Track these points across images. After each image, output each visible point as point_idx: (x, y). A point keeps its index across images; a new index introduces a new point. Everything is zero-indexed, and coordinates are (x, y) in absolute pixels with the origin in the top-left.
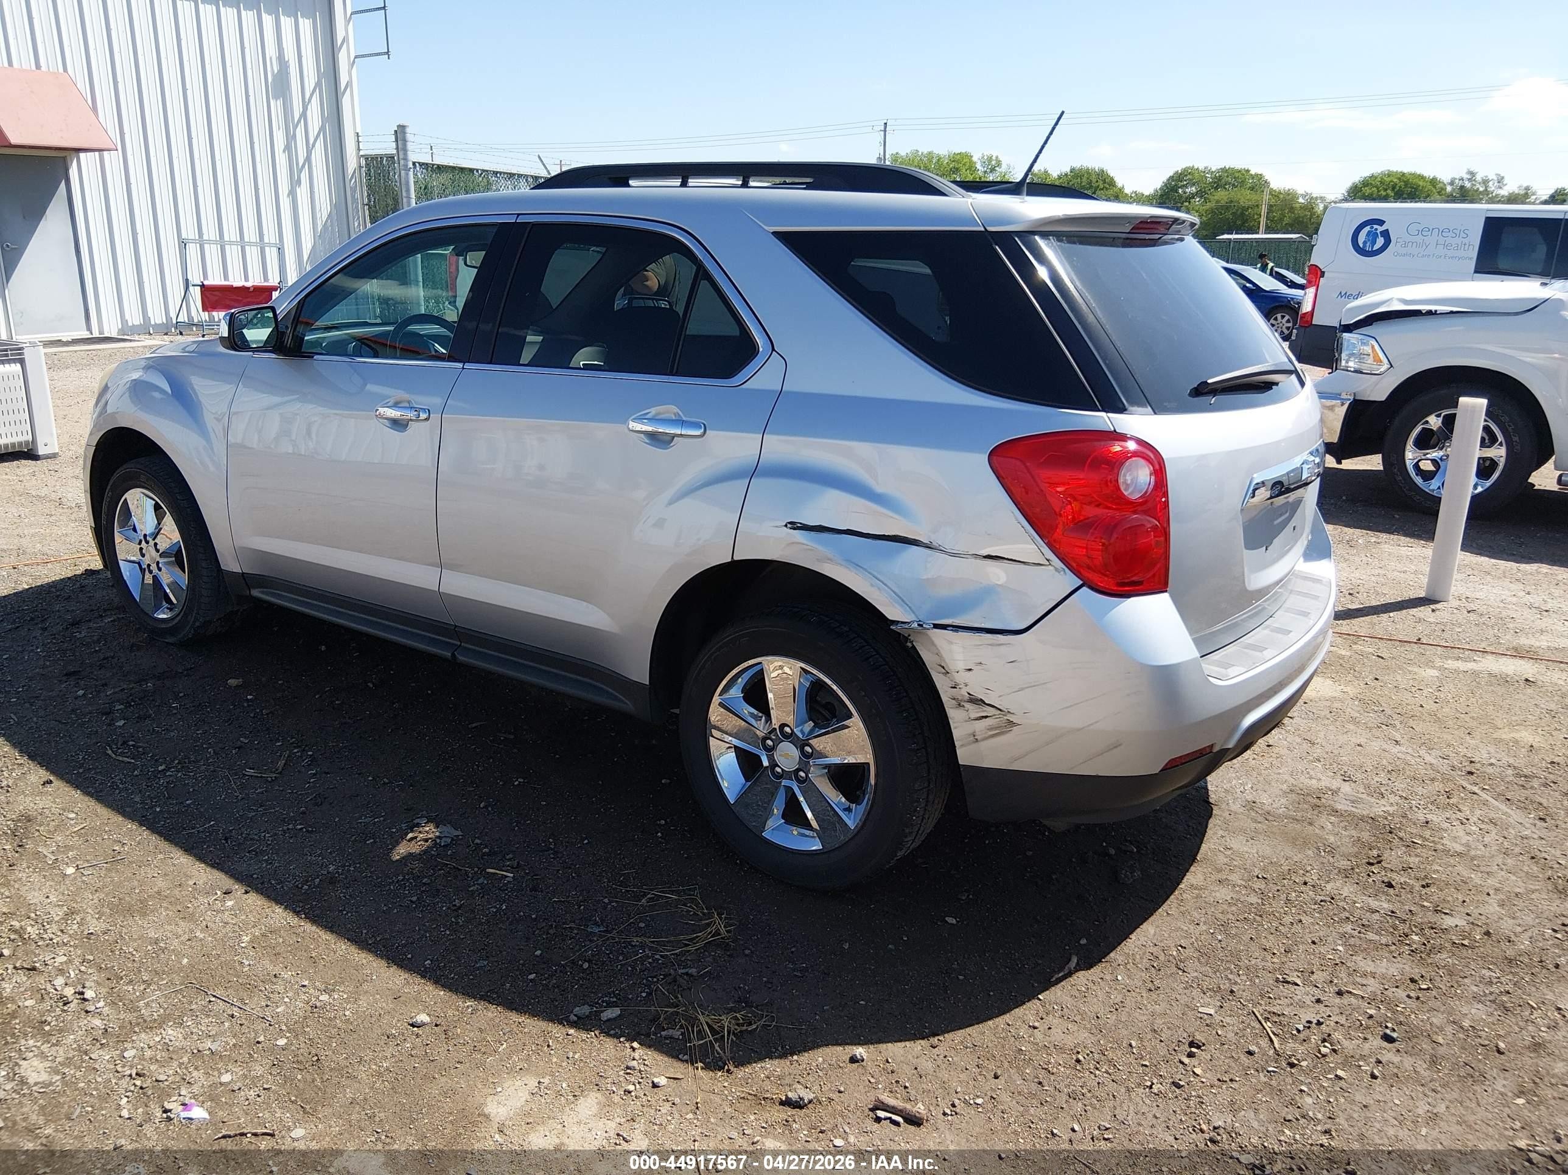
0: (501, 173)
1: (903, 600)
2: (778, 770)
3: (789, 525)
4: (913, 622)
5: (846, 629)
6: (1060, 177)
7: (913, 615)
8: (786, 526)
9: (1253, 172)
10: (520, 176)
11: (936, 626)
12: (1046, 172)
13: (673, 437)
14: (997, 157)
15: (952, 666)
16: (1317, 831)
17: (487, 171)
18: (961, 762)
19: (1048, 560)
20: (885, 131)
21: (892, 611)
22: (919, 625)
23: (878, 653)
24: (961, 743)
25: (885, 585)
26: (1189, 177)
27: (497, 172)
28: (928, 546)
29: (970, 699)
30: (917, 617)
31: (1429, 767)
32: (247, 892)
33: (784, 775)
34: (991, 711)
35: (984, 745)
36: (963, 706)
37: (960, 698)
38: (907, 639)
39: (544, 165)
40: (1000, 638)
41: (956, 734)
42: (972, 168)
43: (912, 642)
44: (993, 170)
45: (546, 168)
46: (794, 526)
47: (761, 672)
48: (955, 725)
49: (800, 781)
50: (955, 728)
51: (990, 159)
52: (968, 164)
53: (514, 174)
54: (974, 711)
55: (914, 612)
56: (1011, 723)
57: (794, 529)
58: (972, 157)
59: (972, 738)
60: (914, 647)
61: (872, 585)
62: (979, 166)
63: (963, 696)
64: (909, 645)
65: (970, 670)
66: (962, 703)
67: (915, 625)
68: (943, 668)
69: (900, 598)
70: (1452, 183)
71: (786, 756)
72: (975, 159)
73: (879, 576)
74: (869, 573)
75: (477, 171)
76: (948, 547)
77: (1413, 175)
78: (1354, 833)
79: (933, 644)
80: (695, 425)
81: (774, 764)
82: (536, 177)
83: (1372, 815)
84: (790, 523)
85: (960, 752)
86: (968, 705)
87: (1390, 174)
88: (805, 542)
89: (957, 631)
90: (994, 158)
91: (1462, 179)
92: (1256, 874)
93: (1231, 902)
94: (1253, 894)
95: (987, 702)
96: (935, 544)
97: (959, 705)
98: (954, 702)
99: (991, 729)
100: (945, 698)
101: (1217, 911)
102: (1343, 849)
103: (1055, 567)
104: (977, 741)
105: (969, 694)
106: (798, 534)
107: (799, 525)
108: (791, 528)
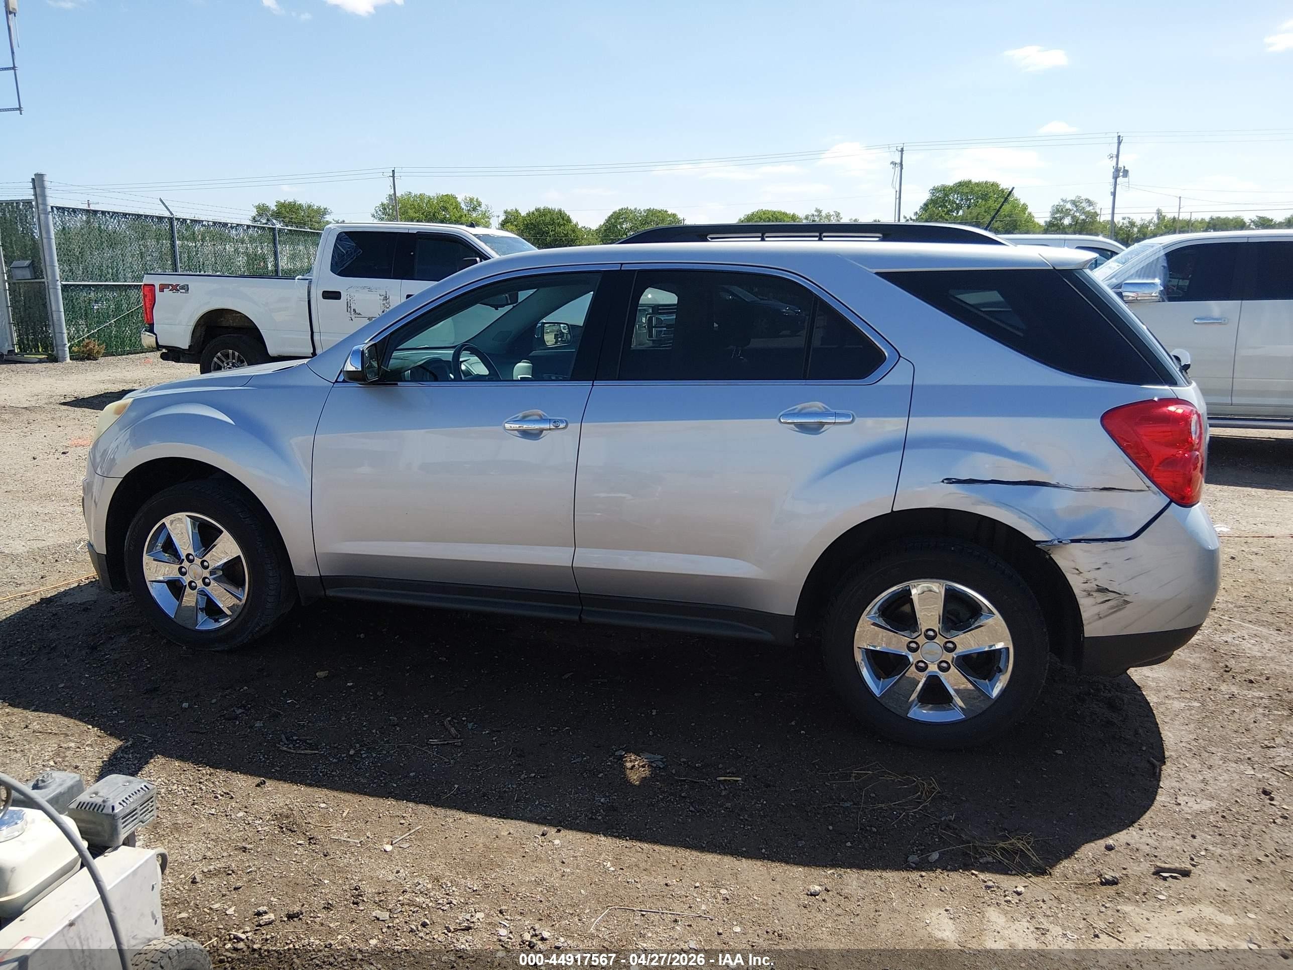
0: (129, 215)
1: (1043, 526)
2: (921, 664)
3: (945, 481)
4: (1054, 540)
6: (528, 215)
7: (1053, 536)
8: (943, 482)
9: (669, 213)
10: (146, 216)
11: (1074, 541)
12: (517, 211)
13: (822, 425)
14: (477, 199)
15: (1083, 568)
17: (117, 213)
18: (1086, 635)
19: (1148, 487)
20: (393, 176)
21: (1035, 534)
22: (1059, 542)
24: (1087, 622)
26: (623, 216)
27: (126, 214)
28: (1057, 486)
29: (1098, 589)
30: (1056, 536)
32: (559, 831)
33: (928, 667)
34: (1111, 596)
35: (1105, 621)
36: (1092, 595)
37: (1089, 590)
38: (1046, 553)
39: (166, 207)
40: (1119, 543)
41: (1085, 615)
42: (457, 206)
43: (1050, 555)
44: (474, 209)
45: (168, 210)
46: (950, 481)
47: (909, 592)
48: (1085, 609)
49: (942, 670)
50: (1084, 612)
51: (471, 200)
52: (454, 204)
53: (142, 215)
54: (1101, 597)
55: (1053, 533)
56: (1127, 602)
57: (951, 483)
58: (456, 198)
59: (1097, 617)
60: (1051, 559)
61: (1019, 517)
62: (463, 206)
63: (1091, 588)
64: (1047, 557)
65: (1099, 569)
66: (1091, 593)
67: (1056, 542)
68: (1077, 570)
69: (1041, 524)
70: (807, 218)
71: (930, 652)
72: (459, 200)
73: (1025, 510)
74: (1016, 509)
75: (109, 213)
76: (1072, 484)
77: (780, 212)
79: (1070, 554)
80: (847, 416)
81: (918, 661)
82: (160, 217)
84: (946, 479)
85: (1086, 628)
86: (1095, 594)
87: (765, 213)
88: (958, 492)
89: (1087, 543)
90: (475, 199)
91: (813, 215)
93: (1187, 708)
94: (1192, 701)
95: (1110, 590)
96: (1061, 483)
97: (1089, 595)
98: (1085, 593)
99: (1112, 607)
100: (1076, 591)
101: (1188, 715)
102: (1203, 666)
103: (1153, 491)
104: (1100, 618)
105: (1097, 586)
106: (953, 487)
107: (954, 480)
108: (947, 483)
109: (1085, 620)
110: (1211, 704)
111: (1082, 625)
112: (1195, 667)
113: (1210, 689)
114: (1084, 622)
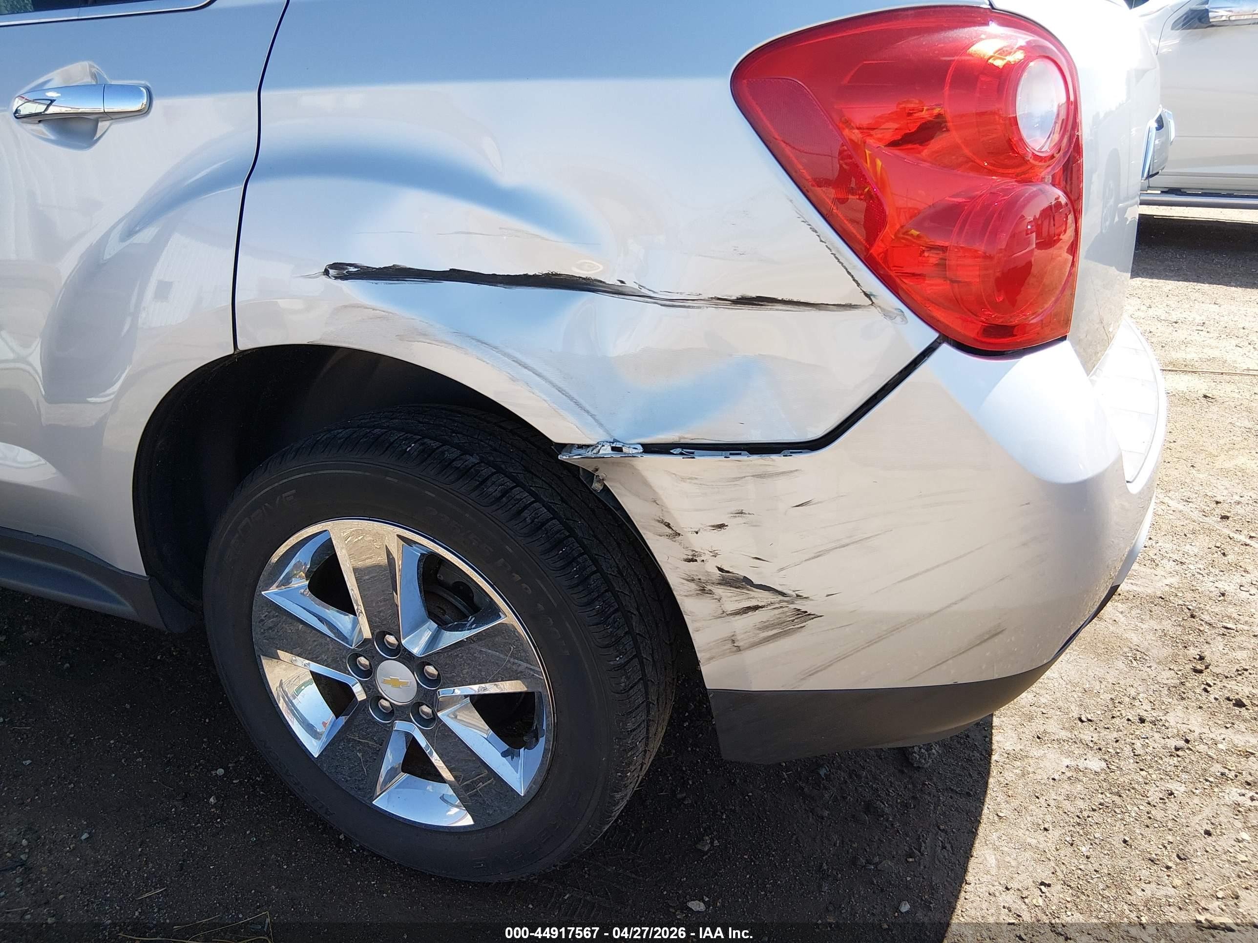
1: (577, 403)
2: (383, 702)
3: (332, 272)
4: (602, 444)
5: (473, 460)
7: (601, 431)
8: (326, 272)
11: (649, 449)
13: (97, 122)
15: (684, 521)
16: (1112, 628)
18: (710, 683)
19: (871, 297)
21: (556, 426)
22: (613, 449)
23: (538, 499)
24: (708, 655)
25: (539, 375)
28: (617, 291)
29: (724, 579)
30: (608, 433)
31: (1179, 515)
33: (394, 712)
34: (762, 597)
35: (750, 657)
36: (711, 592)
37: (703, 578)
38: (591, 476)
40: (777, 461)
43: (601, 481)
46: (342, 271)
47: (328, 546)
48: (697, 625)
49: (424, 722)
54: (732, 599)
55: (601, 425)
56: (803, 615)
57: (344, 278)
59: (729, 645)
60: (606, 491)
61: (513, 379)
63: (708, 573)
64: (597, 485)
65: (721, 526)
66: (709, 587)
67: (606, 450)
68: (668, 526)
69: (571, 399)
71: (395, 683)
73: (528, 361)
74: (506, 355)
76: (659, 286)
78: (1154, 624)
79: (645, 483)
80: (131, 91)
81: (375, 697)
83: (1159, 594)
84: (335, 266)
85: (706, 669)
86: (719, 591)
88: (367, 301)
89: (691, 456)
92: (1076, 716)
93: (1069, 774)
94: (1090, 754)
95: (756, 582)
96: (631, 284)
97: (703, 590)
98: (693, 586)
99: (765, 627)
100: (674, 579)
101: (1060, 798)
102: (1154, 652)
103: (883, 310)
104: (739, 649)
105: (720, 569)
106: (352, 289)
107: (352, 269)
108: (336, 278)
109: (700, 651)
110: (1129, 764)
111: (697, 662)
112: (1138, 656)
113: (1142, 721)
114: (699, 655)
